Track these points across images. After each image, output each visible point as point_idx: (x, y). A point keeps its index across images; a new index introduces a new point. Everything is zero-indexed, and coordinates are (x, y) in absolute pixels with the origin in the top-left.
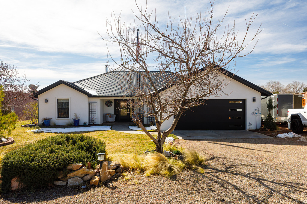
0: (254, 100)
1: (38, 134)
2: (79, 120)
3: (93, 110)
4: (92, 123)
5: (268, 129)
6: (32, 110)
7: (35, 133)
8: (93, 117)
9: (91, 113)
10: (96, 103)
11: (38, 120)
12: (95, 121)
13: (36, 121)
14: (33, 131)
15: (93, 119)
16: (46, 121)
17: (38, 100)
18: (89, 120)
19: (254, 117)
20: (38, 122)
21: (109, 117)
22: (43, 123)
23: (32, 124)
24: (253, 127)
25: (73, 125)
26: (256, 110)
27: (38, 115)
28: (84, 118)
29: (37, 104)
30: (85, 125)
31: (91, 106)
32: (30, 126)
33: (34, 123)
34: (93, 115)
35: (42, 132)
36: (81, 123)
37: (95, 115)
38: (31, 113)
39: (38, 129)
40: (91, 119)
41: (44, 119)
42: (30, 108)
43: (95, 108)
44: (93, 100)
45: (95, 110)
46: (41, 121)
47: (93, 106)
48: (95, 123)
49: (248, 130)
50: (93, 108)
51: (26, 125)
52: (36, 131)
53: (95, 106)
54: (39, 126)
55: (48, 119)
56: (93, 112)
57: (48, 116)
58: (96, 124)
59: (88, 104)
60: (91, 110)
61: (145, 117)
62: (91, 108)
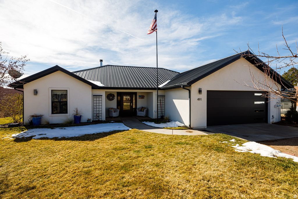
1: (25, 143)
2: (81, 116)
3: (98, 104)
4: (97, 120)
6: (14, 104)
7: (17, 140)
8: (98, 112)
9: (95, 107)
10: (102, 96)
11: (23, 117)
12: (100, 117)
13: (20, 119)
14: (14, 135)
15: (98, 115)
16: (35, 119)
17: (23, 92)
18: (93, 116)
20: (23, 120)
21: (113, 112)
22: (31, 121)
23: (14, 122)
25: (73, 122)
26: (277, 103)
27: (23, 111)
28: (87, 114)
29: (21, 97)
30: (89, 123)
31: (95, 99)
32: (11, 127)
33: (16, 121)
34: (98, 110)
35: (30, 138)
36: (84, 119)
37: (100, 110)
38: (13, 109)
39: (23, 131)
40: (96, 115)
41: (33, 116)
42: (10, 102)
43: (100, 102)
44: (97, 92)
45: (100, 104)
46: (27, 119)
47: (98, 99)
48: (100, 120)
49: (271, 123)
50: (98, 102)
51: (4, 125)
52: (21, 137)
53: (100, 99)
54: (24, 126)
55: (38, 116)
56: (98, 107)
57: (38, 112)
58: (102, 121)
59: (92, 96)
60: (95, 104)
61: (155, 111)
62: (95, 102)
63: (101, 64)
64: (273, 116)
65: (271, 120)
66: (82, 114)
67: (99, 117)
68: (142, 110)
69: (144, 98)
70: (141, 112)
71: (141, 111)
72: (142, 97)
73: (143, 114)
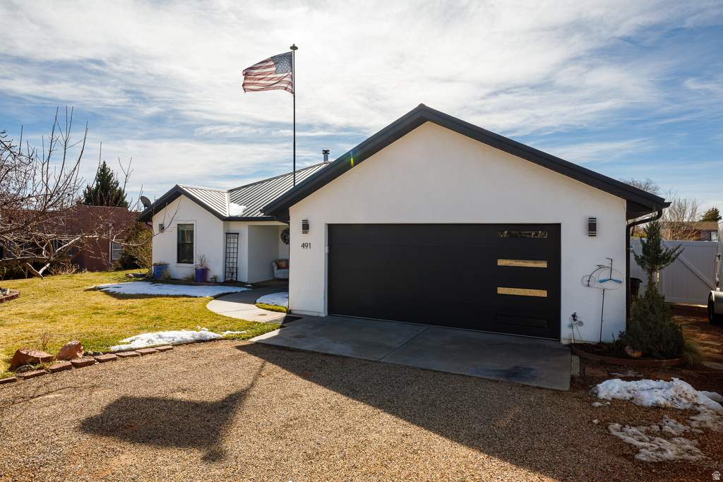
0: (592, 227)
2: (207, 270)
3: (232, 250)
5: (634, 348)
8: (231, 265)
9: (228, 256)
10: (239, 234)
12: (234, 274)
15: (232, 270)
17: (152, 227)
18: (225, 272)
19: (593, 294)
24: (587, 333)
25: (195, 279)
26: (600, 267)
28: (216, 268)
30: (213, 282)
31: (229, 240)
34: (231, 260)
36: (210, 275)
37: (235, 260)
40: (229, 270)
43: (236, 245)
45: (236, 250)
47: (232, 240)
49: (564, 342)
50: (232, 245)
53: (236, 240)
55: (161, 265)
56: (232, 255)
58: (236, 282)
59: (225, 235)
60: (228, 250)
62: (228, 245)
63: (326, 158)
64: (574, 316)
65: (566, 333)
66: (208, 267)
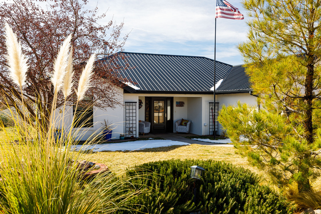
2: (111, 132)
3: (131, 115)
4: (130, 136)
8: (131, 125)
9: (128, 119)
10: (136, 102)
12: (134, 133)
18: (125, 131)
21: (145, 126)
30: (122, 139)
31: (128, 107)
34: (131, 122)
36: (115, 135)
37: (134, 122)
40: (128, 130)
43: (134, 111)
45: (134, 115)
47: (131, 107)
48: (135, 136)
50: (131, 111)
53: (134, 107)
56: (131, 118)
58: (136, 138)
59: (124, 103)
60: (128, 115)
61: (204, 124)
62: (128, 111)
67: (132, 132)
68: (183, 123)
69: (183, 106)
70: (182, 127)
71: (181, 124)
72: (180, 104)
73: (185, 129)
